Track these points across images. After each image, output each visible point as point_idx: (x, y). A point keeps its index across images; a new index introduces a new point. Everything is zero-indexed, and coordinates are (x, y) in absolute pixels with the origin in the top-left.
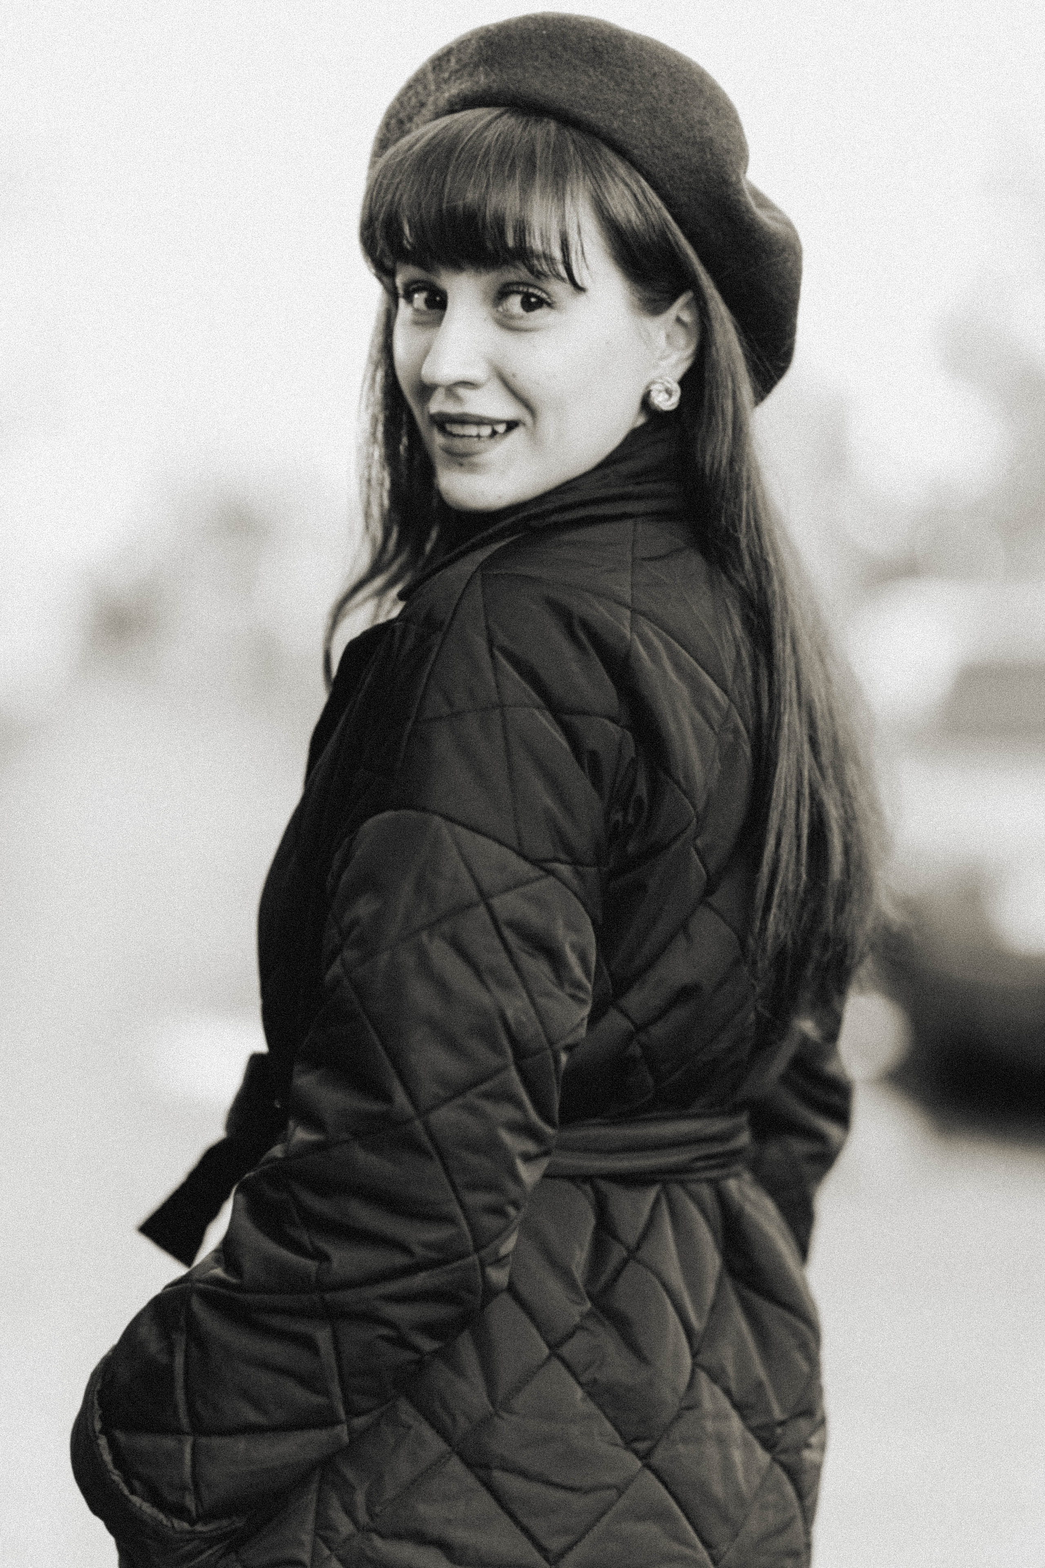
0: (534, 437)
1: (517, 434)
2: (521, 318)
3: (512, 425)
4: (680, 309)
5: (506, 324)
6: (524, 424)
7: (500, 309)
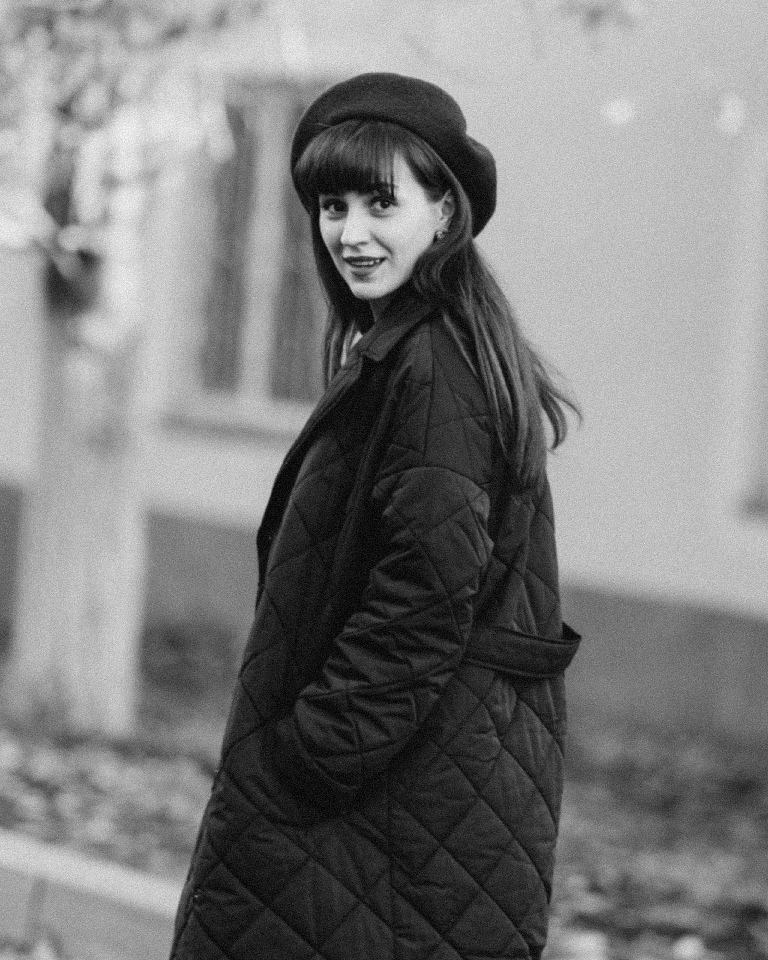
0: (392, 264)
1: (385, 264)
2: (381, 211)
3: (382, 260)
4: (447, 197)
5: (375, 214)
6: (388, 259)
7: (372, 208)
